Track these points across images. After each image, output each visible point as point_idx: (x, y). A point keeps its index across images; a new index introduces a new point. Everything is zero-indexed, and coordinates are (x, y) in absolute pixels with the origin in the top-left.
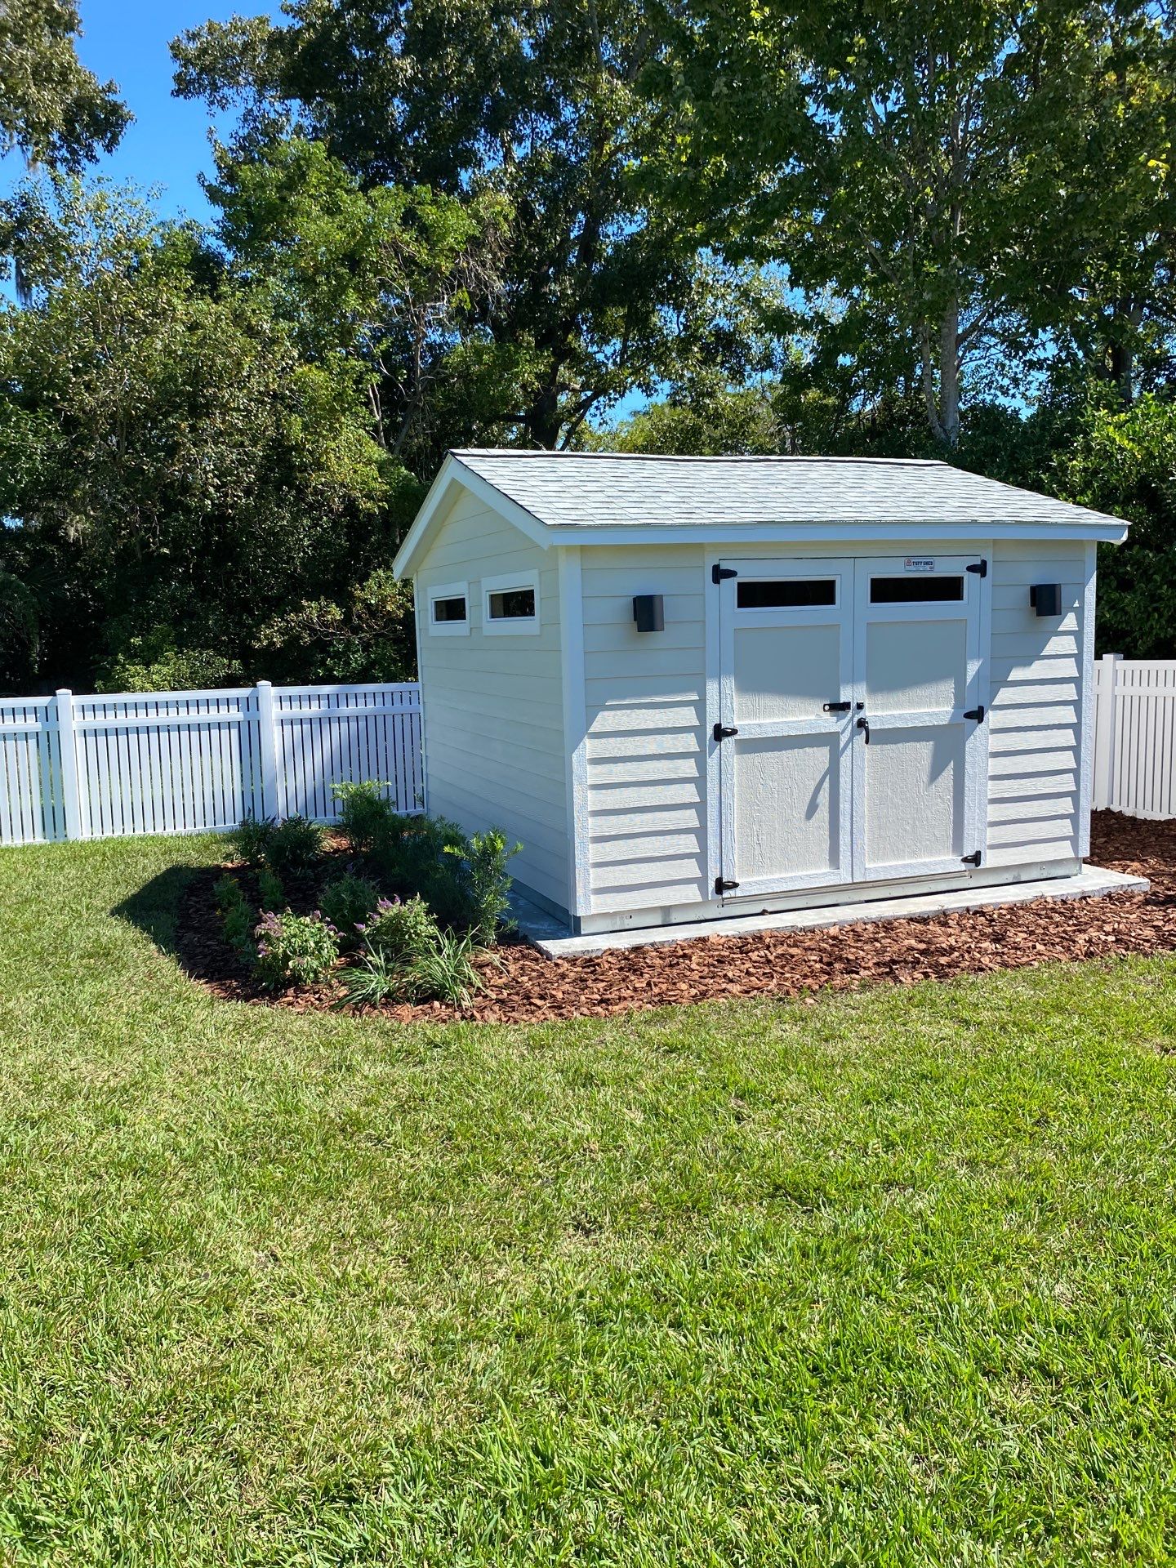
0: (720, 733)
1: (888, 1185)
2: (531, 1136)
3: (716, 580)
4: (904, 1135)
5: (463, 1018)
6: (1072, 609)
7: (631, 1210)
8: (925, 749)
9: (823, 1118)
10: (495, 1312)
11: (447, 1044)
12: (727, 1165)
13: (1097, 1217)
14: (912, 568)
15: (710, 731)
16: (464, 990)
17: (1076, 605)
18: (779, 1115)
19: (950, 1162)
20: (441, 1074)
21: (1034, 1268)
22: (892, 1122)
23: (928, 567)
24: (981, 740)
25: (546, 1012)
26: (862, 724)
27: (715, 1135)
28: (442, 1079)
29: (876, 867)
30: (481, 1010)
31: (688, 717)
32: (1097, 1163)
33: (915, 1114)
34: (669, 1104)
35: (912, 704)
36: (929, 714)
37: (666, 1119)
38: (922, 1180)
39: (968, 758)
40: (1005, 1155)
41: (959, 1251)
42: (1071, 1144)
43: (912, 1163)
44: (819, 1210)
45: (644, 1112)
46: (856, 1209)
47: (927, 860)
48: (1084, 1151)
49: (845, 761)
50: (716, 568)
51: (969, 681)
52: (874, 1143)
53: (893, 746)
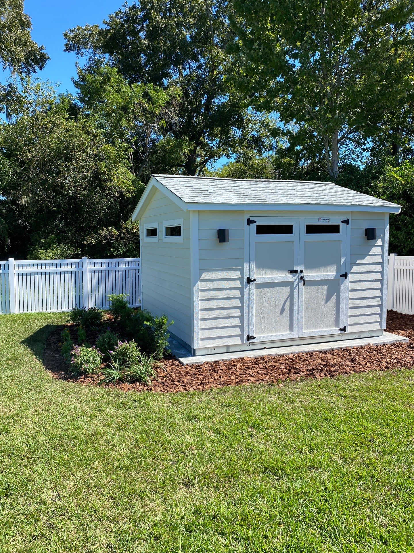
0: (249, 281)
1: (311, 467)
2: (169, 442)
3: (248, 224)
4: (317, 445)
5: (147, 390)
6: (380, 237)
7: (207, 477)
8: (325, 288)
9: (285, 437)
10: (147, 525)
11: (140, 401)
12: (246, 457)
13: (395, 486)
14: (321, 221)
15: (245, 280)
16: (149, 378)
17: (382, 236)
18: (268, 435)
19: (335, 458)
20: (136, 415)
21: (371, 509)
22: (312, 439)
23: (327, 221)
24: (346, 285)
25: (180, 388)
26: (302, 278)
27: (242, 444)
28: (137, 416)
29: (307, 332)
30: (155, 386)
31: (237, 274)
32: (394, 460)
33: (321, 436)
34: (225, 429)
35: (321, 272)
36: (327, 275)
37: (223, 436)
38: (324, 466)
39: (341, 292)
40: (358, 455)
41: (339, 500)
42: (383, 451)
43: (320, 459)
44: (283, 479)
45: (215, 432)
46: (297, 479)
47: (326, 329)
48: (389, 454)
49: (296, 291)
50: (248, 220)
51: (342, 263)
52: (305, 448)
53: (314, 287)
